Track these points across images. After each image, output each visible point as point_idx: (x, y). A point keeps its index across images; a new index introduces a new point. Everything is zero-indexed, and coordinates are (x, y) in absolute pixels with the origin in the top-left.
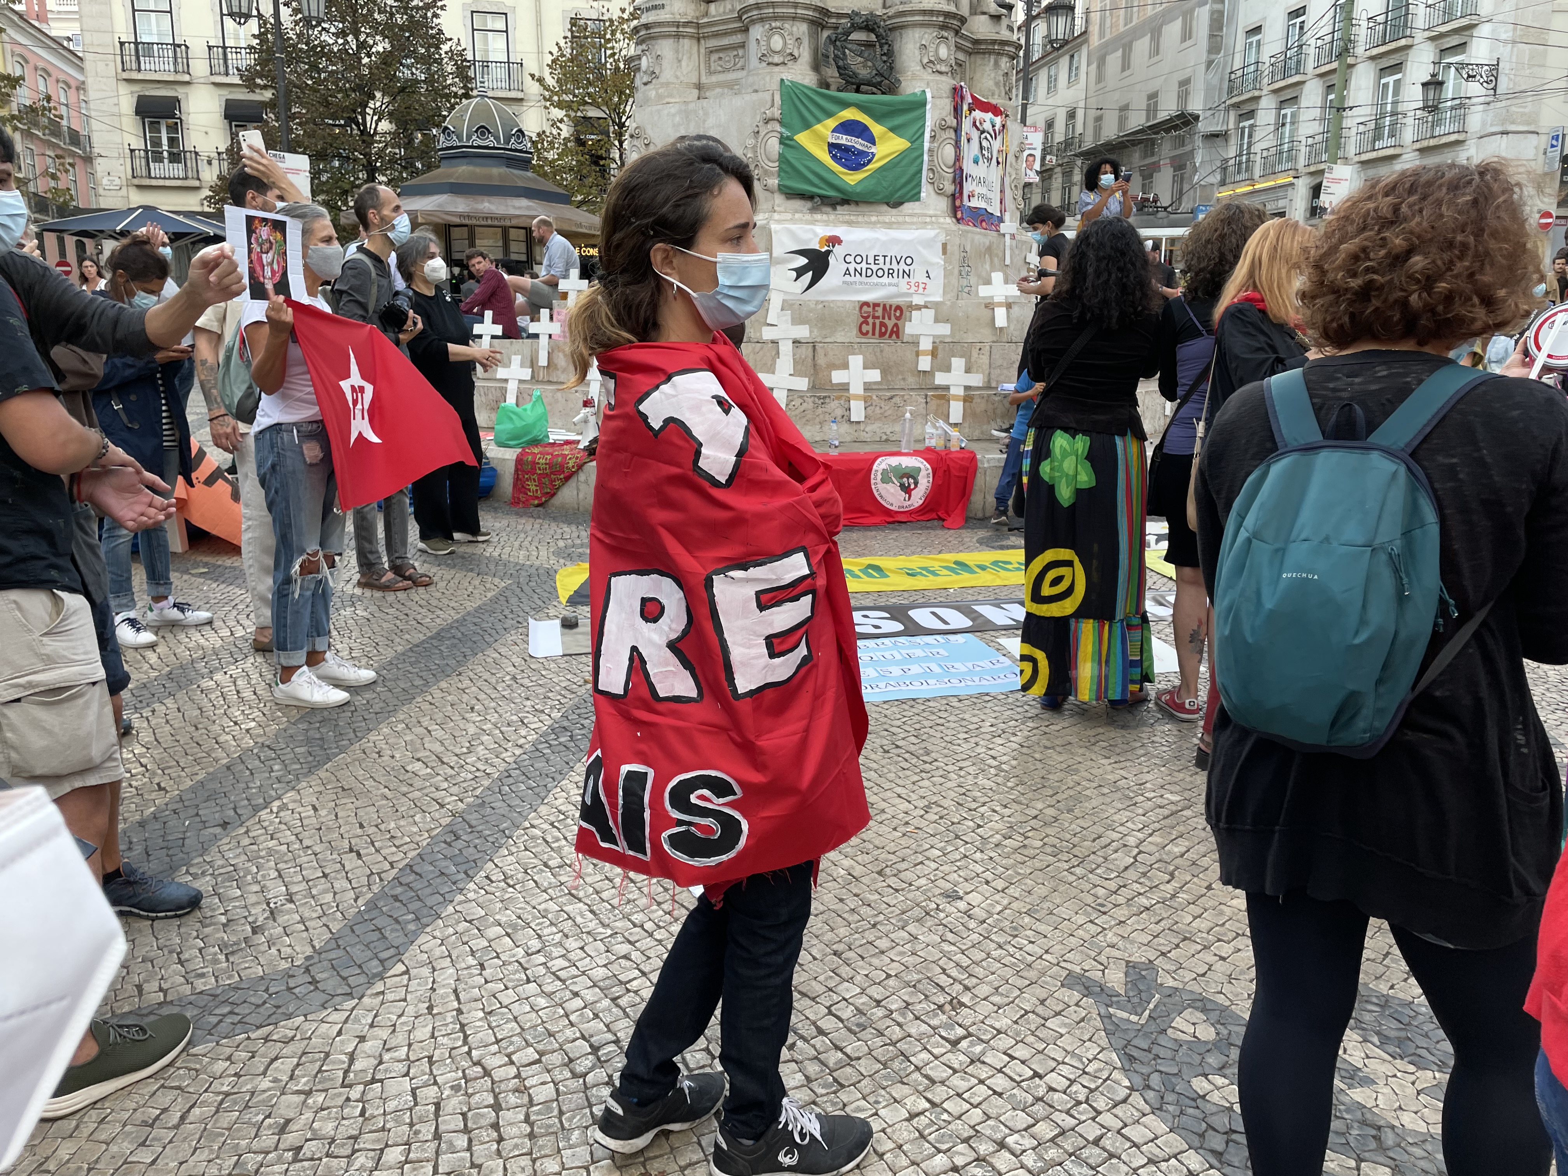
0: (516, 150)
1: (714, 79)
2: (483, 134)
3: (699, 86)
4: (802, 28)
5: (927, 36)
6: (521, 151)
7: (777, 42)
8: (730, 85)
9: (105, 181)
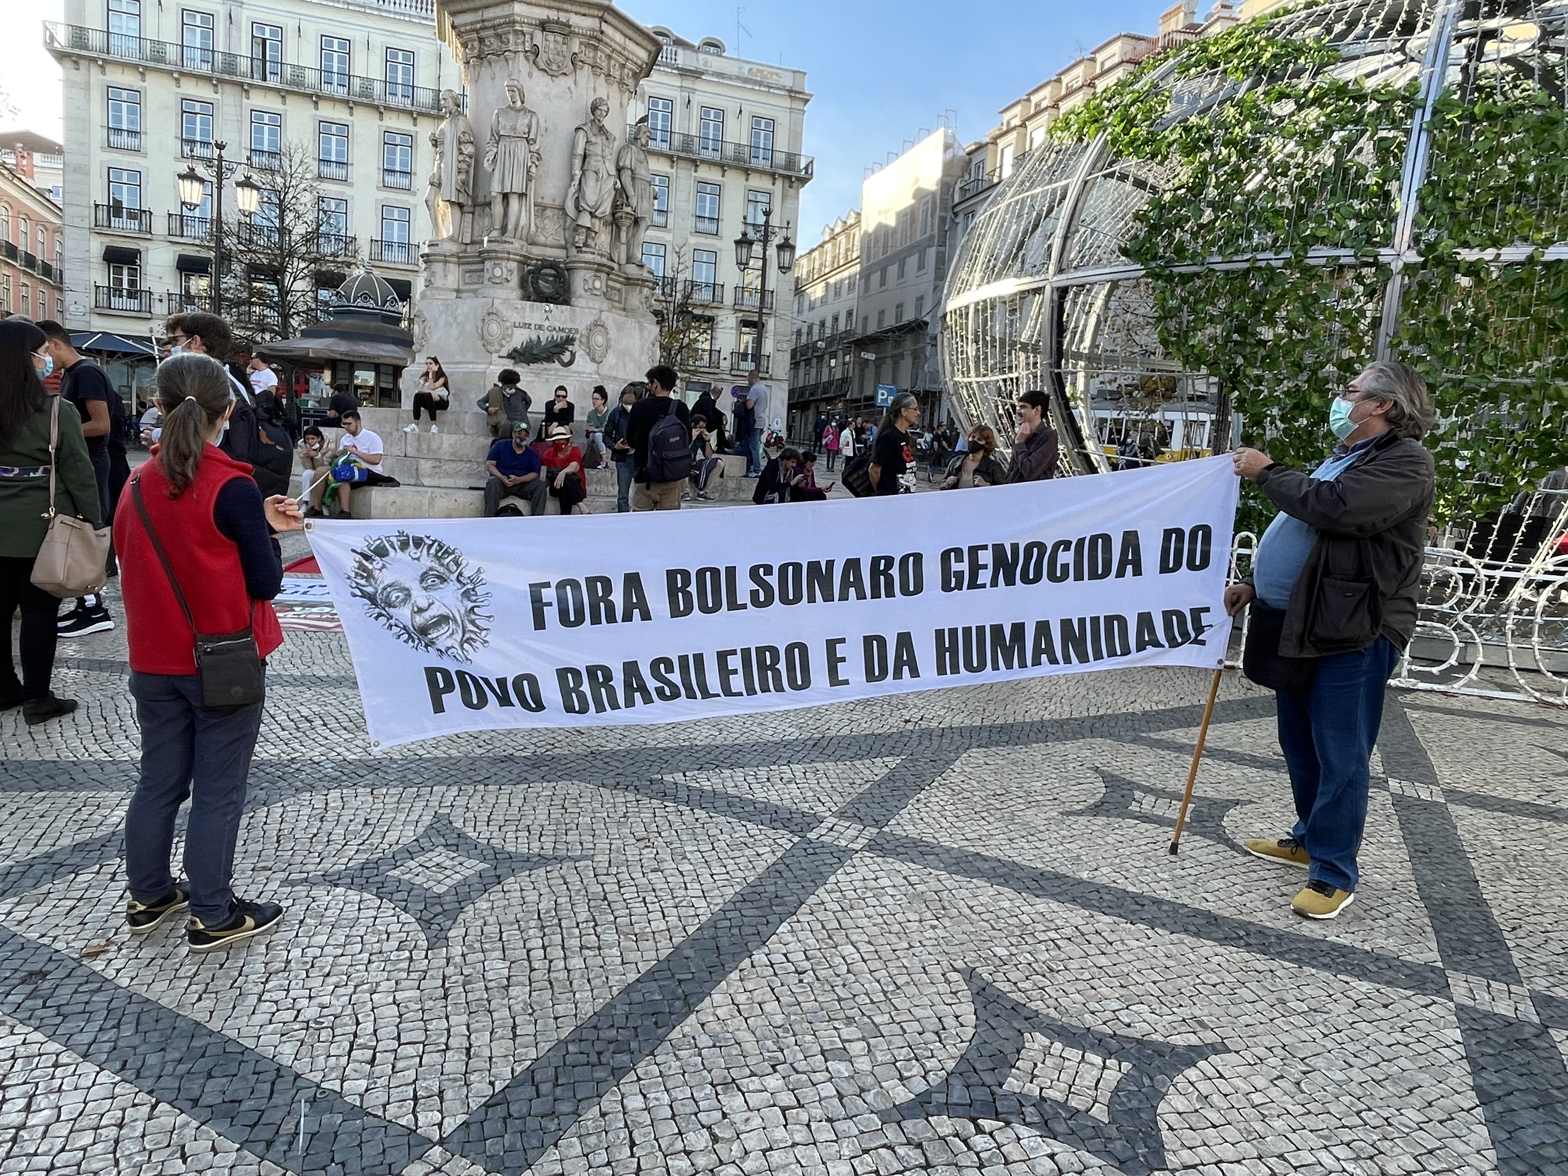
0: (388, 311)
1: (466, 287)
2: (365, 298)
3: (458, 291)
4: (514, 265)
5: (589, 275)
6: (393, 312)
7: (497, 271)
8: (474, 291)
9: (72, 308)
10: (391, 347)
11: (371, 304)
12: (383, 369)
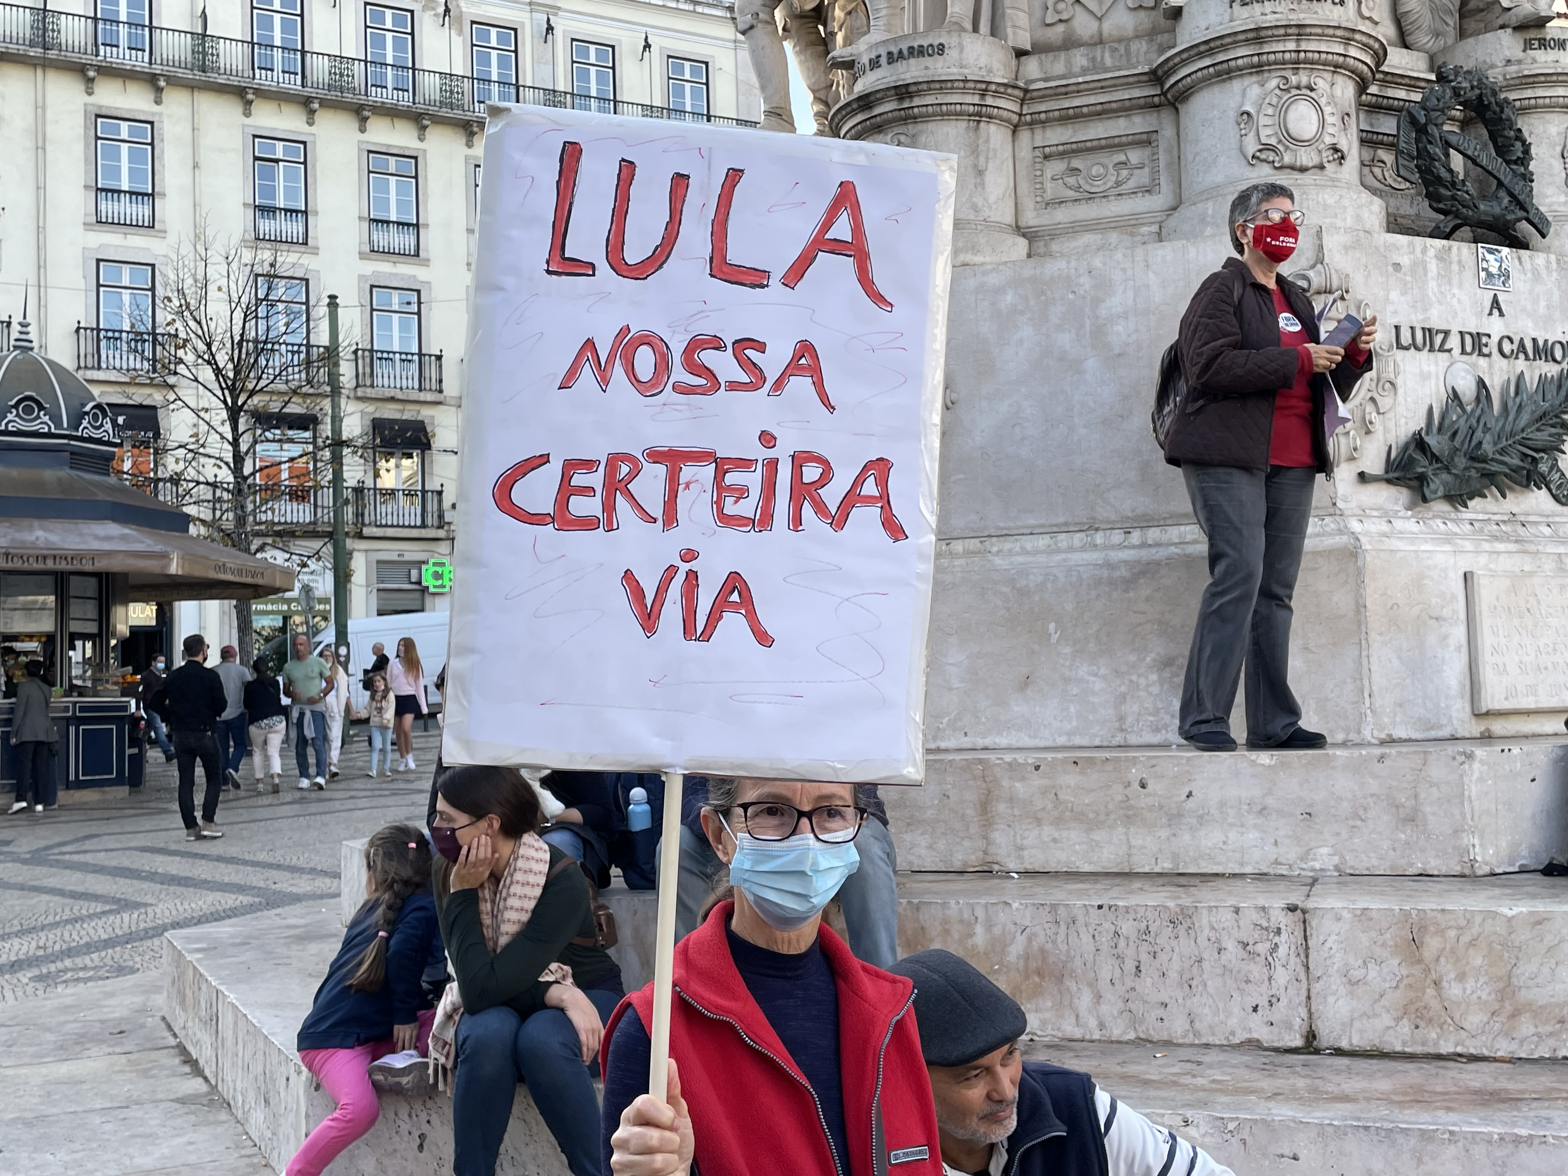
0: (90, 440)
1: (1062, 215)
2: (28, 410)
3: (1021, 232)
4: (1344, 89)
6: (99, 441)
7: (1303, 119)
10: (113, 529)
11: (43, 423)
12: (75, 585)
